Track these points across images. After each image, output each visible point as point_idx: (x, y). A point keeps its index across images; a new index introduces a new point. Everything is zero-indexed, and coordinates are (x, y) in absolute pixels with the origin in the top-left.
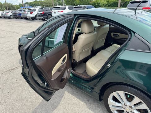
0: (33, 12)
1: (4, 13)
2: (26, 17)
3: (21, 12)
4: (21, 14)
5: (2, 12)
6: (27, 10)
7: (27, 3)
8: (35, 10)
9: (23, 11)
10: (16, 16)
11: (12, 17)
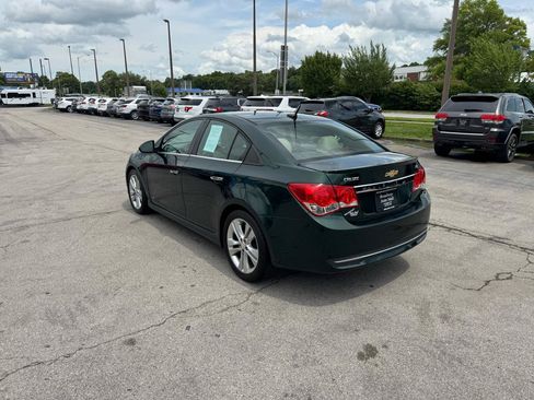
0: (194, 107)
1: (116, 104)
2: (173, 118)
3: (162, 105)
4: (160, 110)
5: (111, 99)
6: (177, 100)
7: (188, 78)
8: (197, 103)
9: (166, 102)
10: (148, 113)
11: (135, 116)
